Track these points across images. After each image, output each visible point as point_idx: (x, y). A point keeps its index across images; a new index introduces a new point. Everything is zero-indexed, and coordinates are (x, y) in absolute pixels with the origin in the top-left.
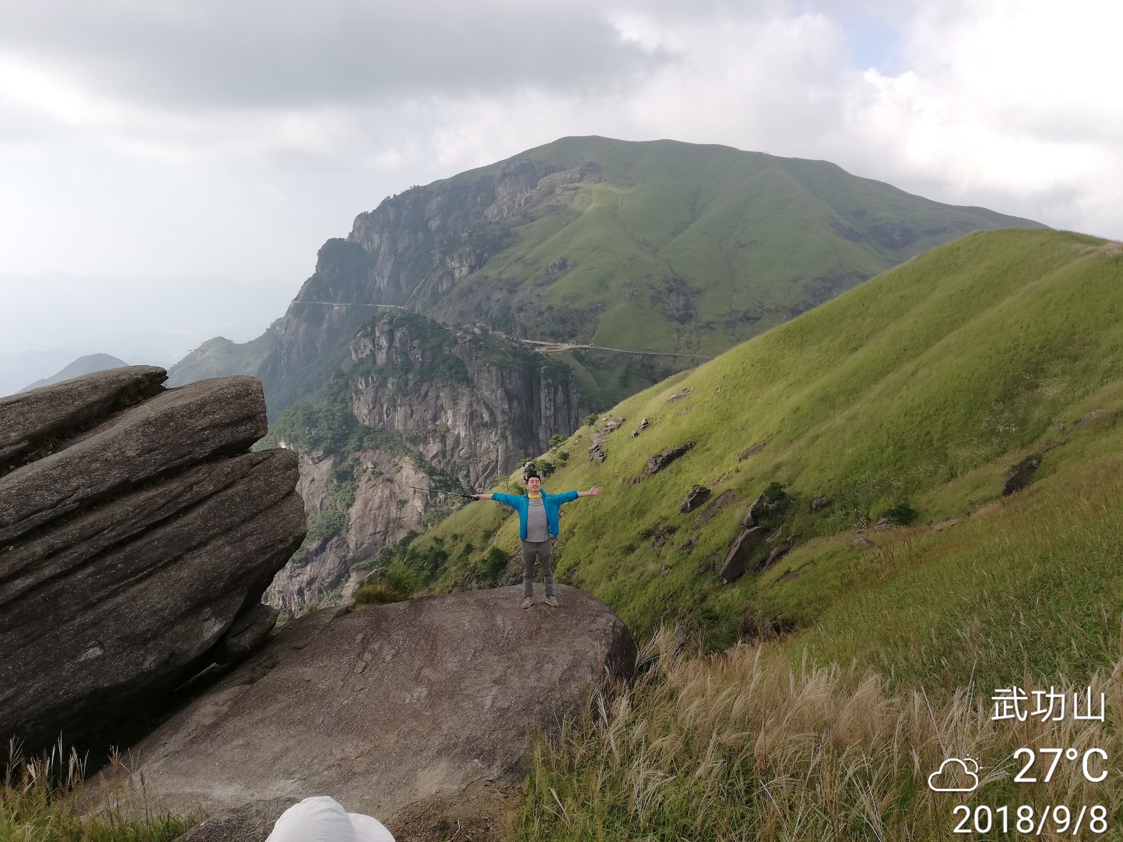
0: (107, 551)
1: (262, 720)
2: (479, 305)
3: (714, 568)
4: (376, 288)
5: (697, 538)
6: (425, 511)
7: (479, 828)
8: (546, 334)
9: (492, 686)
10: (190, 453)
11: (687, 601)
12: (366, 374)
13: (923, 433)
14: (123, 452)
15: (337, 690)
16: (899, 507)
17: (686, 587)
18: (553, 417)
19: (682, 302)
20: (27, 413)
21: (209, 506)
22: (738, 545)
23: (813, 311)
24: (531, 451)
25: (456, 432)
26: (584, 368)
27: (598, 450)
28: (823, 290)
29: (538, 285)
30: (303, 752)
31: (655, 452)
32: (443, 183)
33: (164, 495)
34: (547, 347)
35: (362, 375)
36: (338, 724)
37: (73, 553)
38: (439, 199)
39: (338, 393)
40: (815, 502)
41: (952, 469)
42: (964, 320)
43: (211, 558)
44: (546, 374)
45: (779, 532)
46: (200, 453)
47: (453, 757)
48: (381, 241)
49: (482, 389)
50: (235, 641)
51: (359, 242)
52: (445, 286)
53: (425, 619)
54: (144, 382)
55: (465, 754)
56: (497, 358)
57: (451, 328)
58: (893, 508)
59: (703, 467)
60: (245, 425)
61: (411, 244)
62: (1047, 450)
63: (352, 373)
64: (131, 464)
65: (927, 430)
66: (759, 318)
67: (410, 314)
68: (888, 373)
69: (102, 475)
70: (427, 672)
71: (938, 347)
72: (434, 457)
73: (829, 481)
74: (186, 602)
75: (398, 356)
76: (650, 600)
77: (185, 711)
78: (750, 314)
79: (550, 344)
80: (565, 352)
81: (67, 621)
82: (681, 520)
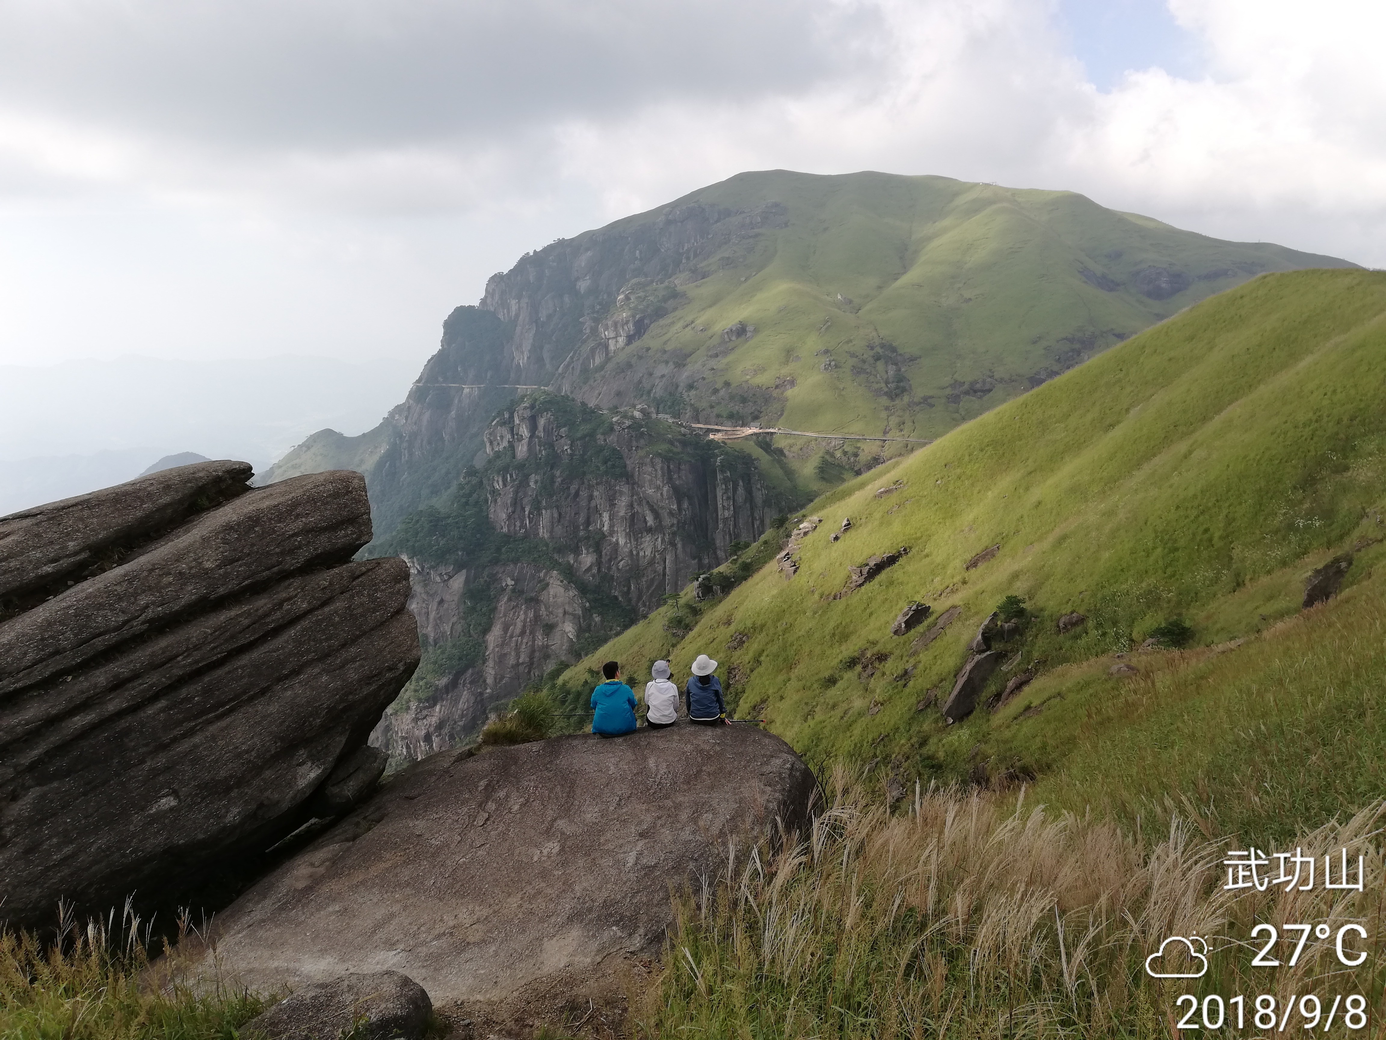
0: (181, 682)
1: (363, 883)
2: (640, 382)
3: (936, 704)
4: (514, 366)
5: (915, 667)
6: (578, 636)
7: (615, 1008)
8: (722, 417)
9: (638, 840)
10: (279, 563)
11: (903, 745)
12: (504, 471)
13: (1201, 529)
14: (201, 563)
15: (452, 846)
16: (1171, 624)
17: (901, 727)
18: (732, 519)
19: (891, 373)
20: (87, 518)
21: (302, 627)
22: (967, 674)
23: (1057, 380)
24: (706, 561)
25: (614, 540)
26: (770, 458)
27: (788, 558)
28: (1070, 354)
29: (711, 357)
30: (409, 918)
31: (860, 560)
32: (594, 235)
33: (248, 614)
34: (724, 433)
35: (498, 474)
36: (451, 886)
37: (141, 685)
38: (589, 254)
39: (470, 495)
40: (1063, 620)
41: (1238, 575)
42: (1250, 386)
43: (306, 689)
44: (723, 466)
45: (1018, 658)
46: (291, 563)
47: (586, 924)
48: (519, 308)
49: (644, 487)
50: (336, 790)
51: (492, 309)
52: (598, 360)
53: (563, 762)
54: (225, 480)
55: (601, 920)
56: (662, 447)
57: (605, 412)
58: (1163, 625)
59: (921, 578)
60: (345, 529)
61: (555, 311)
62: (1359, 550)
63: (486, 470)
64: (210, 578)
65: (1205, 526)
66: (990, 390)
67: (556, 396)
68: (1154, 455)
69: (176, 591)
70: (561, 824)
71: (1218, 421)
72: (589, 569)
73: (1081, 593)
74: (276, 743)
75: (542, 448)
76: (855, 745)
77: (275, 874)
78: (978, 386)
79: (729, 429)
80: (747, 438)
81: (135, 765)
82: (894, 645)
